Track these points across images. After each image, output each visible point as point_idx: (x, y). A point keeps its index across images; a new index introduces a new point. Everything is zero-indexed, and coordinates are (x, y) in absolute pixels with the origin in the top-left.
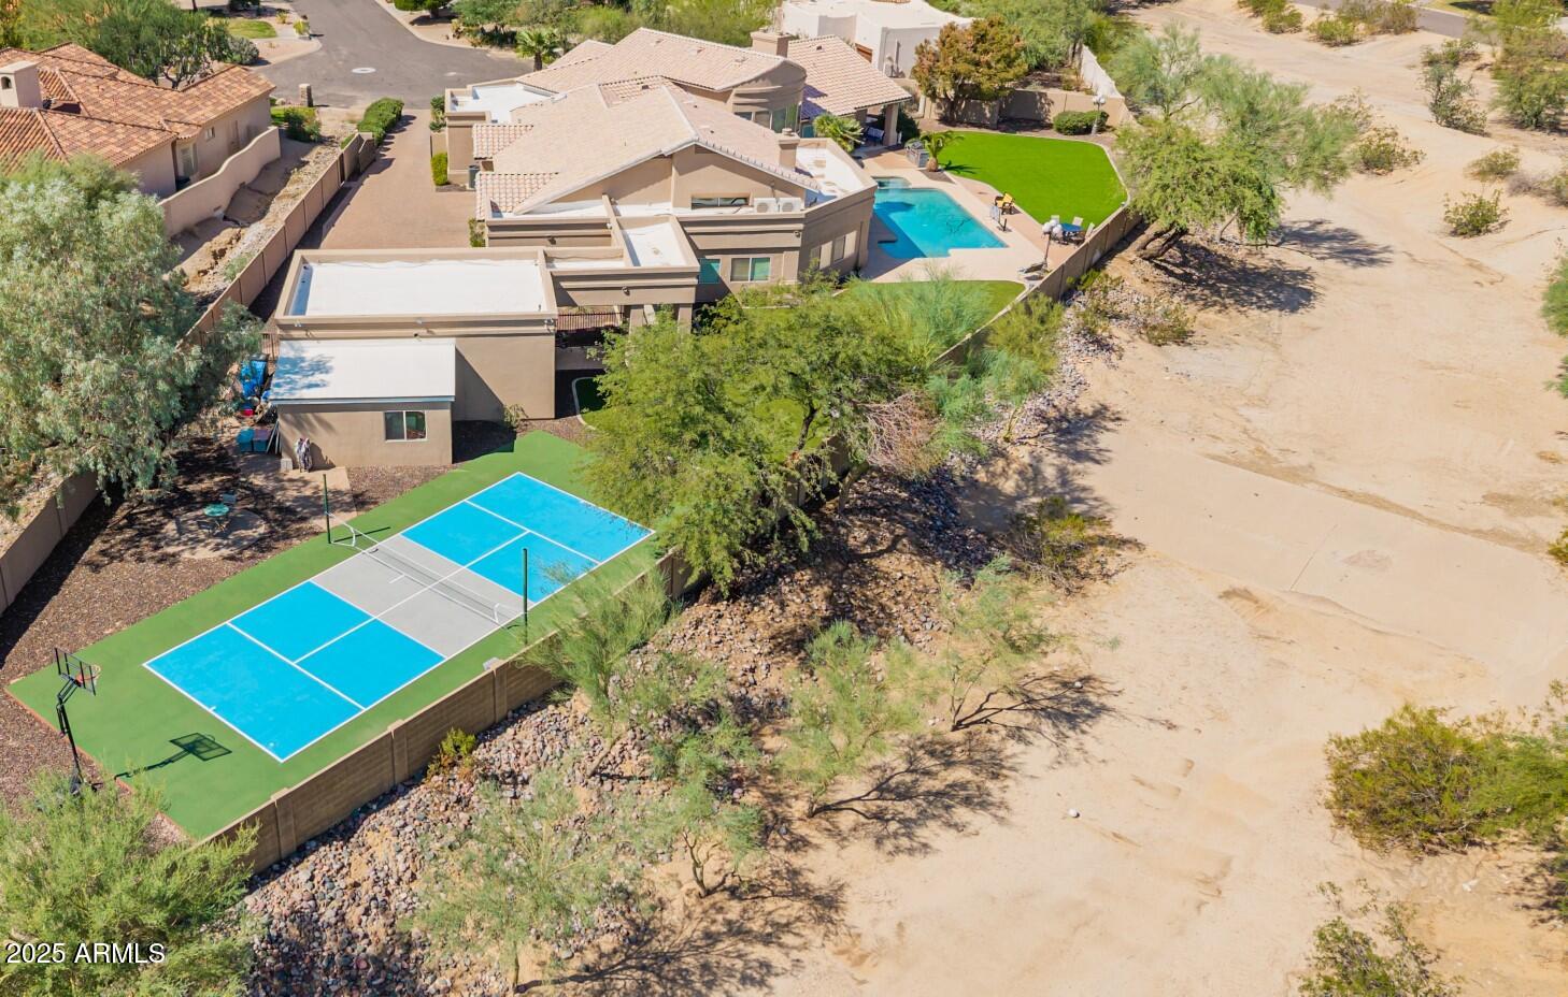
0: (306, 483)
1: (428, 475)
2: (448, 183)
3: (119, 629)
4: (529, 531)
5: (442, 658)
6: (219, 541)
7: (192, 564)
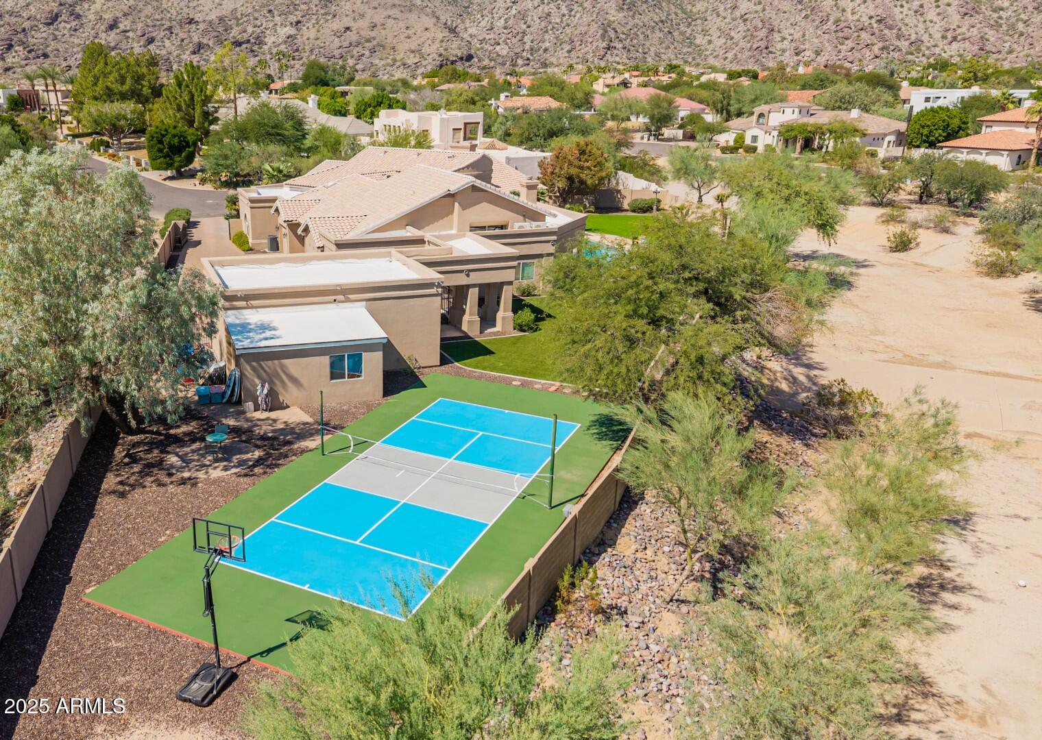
0: (275, 421)
1: (369, 407)
2: (251, 250)
3: (172, 536)
4: (481, 433)
5: (487, 525)
6: (225, 463)
7: (208, 482)
